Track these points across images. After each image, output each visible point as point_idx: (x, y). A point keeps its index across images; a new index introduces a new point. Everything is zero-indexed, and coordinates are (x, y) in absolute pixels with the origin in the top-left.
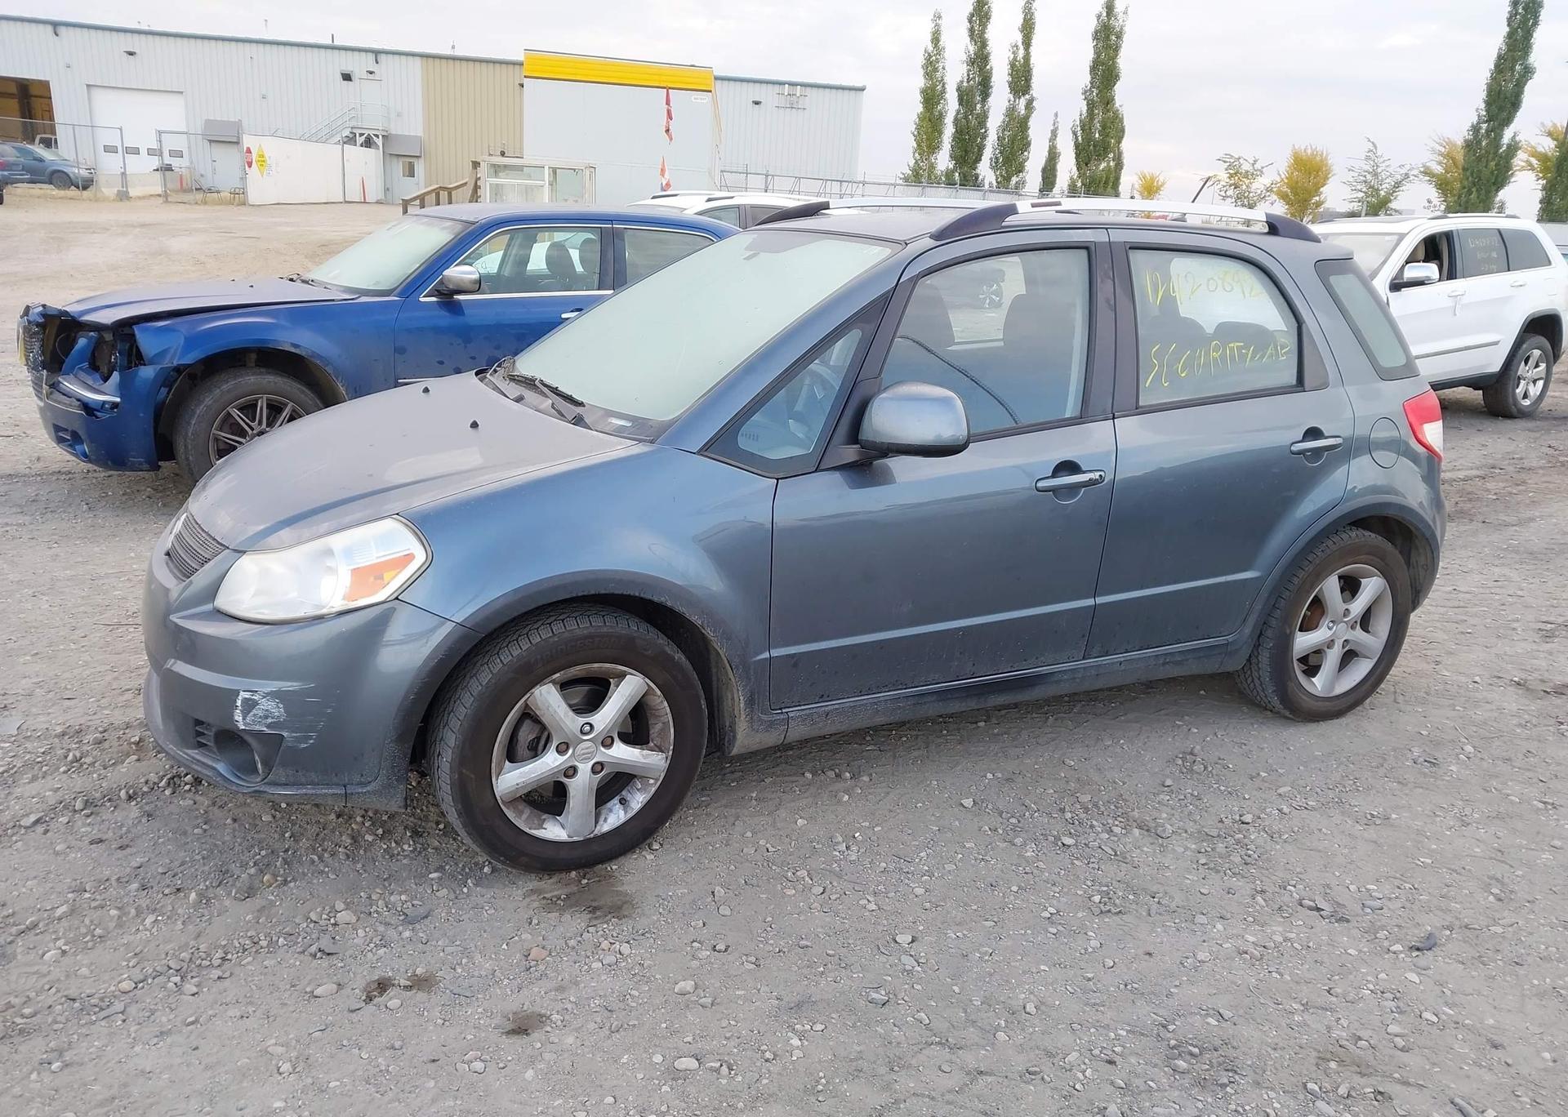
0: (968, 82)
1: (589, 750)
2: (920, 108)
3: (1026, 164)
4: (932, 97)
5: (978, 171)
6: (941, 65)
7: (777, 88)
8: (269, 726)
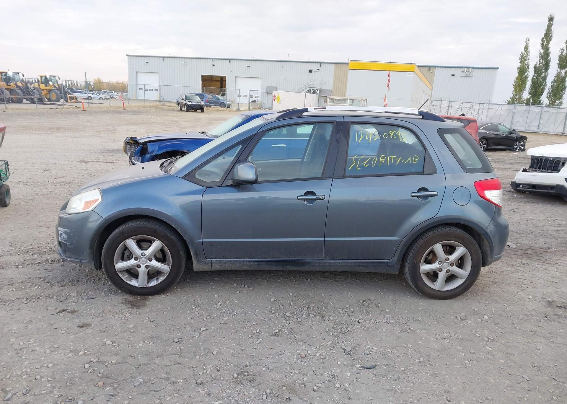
0: (539, 64)
1: (144, 261)
2: (517, 75)
3: (563, 96)
4: (522, 71)
5: (541, 99)
6: (528, 58)
7: (462, 70)
8: (64, 241)
